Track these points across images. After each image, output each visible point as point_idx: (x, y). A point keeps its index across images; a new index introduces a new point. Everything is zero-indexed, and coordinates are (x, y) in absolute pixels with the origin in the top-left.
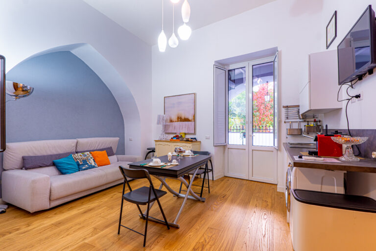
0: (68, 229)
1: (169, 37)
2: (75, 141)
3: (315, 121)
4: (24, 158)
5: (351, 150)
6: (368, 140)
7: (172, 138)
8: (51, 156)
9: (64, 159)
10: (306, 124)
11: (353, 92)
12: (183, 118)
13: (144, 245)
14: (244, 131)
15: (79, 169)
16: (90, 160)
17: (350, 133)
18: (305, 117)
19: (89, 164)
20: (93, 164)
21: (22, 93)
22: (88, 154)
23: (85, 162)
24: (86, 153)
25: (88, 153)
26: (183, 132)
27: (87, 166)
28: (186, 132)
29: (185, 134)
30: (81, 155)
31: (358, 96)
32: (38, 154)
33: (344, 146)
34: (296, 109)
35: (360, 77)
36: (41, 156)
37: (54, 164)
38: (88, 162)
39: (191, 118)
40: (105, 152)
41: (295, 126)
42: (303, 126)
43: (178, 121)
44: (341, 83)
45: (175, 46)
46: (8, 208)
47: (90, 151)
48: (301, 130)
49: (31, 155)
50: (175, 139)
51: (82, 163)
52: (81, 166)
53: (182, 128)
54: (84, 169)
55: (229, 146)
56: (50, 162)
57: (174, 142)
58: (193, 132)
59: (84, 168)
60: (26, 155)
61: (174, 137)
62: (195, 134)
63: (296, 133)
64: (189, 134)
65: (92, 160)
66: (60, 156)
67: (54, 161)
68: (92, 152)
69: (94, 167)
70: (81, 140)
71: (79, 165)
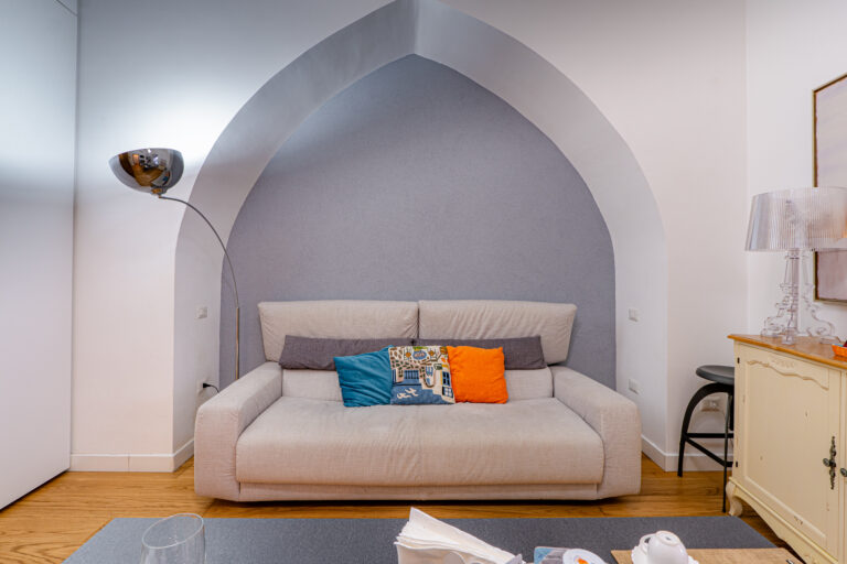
2: (413, 306)
4: (288, 340)
9: (361, 357)
15: (389, 399)
16: (431, 374)
19: (424, 387)
20: (437, 390)
22: (431, 353)
23: (412, 376)
24: (427, 349)
25: (436, 348)
27: (412, 391)
30: (408, 354)
38: (421, 381)
40: (496, 351)
47: (444, 343)
51: (402, 379)
52: (395, 390)
54: (403, 403)
59: (402, 396)
65: (439, 374)
67: (337, 358)
68: (450, 348)
69: (437, 401)
70: (431, 308)
71: (392, 384)
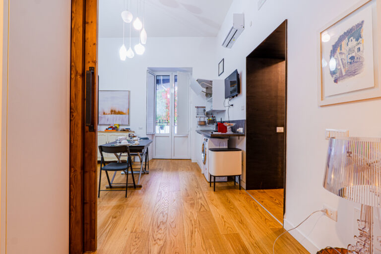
1: (128, 49)
3: (212, 117)
5: (230, 129)
6: (236, 125)
7: (107, 129)
10: (207, 118)
11: (231, 103)
12: (117, 111)
13: (126, 197)
14: (161, 124)
17: (229, 122)
18: (208, 114)
26: (117, 123)
28: (120, 124)
29: (119, 125)
31: (232, 105)
33: (228, 127)
34: (202, 109)
35: (233, 97)
39: (125, 111)
41: (202, 120)
42: (206, 119)
43: (111, 114)
44: (226, 98)
45: (132, 57)
48: (205, 122)
50: (110, 129)
53: (116, 120)
55: (156, 135)
57: (111, 132)
58: (127, 123)
61: (109, 128)
62: (129, 125)
63: (203, 123)
64: (122, 125)
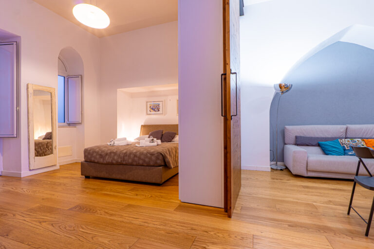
0: (309, 192)
2: (345, 126)
4: (296, 137)
8: (318, 138)
9: (329, 142)
15: (345, 154)
21: (285, 89)
22: (358, 141)
24: (356, 140)
25: (360, 140)
30: (349, 141)
32: (308, 136)
36: (309, 137)
37: (319, 145)
46: (285, 169)
49: (302, 135)
51: (349, 148)
52: (346, 151)
56: (316, 143)
59: (350, 153)
60: (298, 135)
66: (326, 139)
67: (320, 142)
68: (365, 140)
70: (352, 127)
71: (345, 150)
